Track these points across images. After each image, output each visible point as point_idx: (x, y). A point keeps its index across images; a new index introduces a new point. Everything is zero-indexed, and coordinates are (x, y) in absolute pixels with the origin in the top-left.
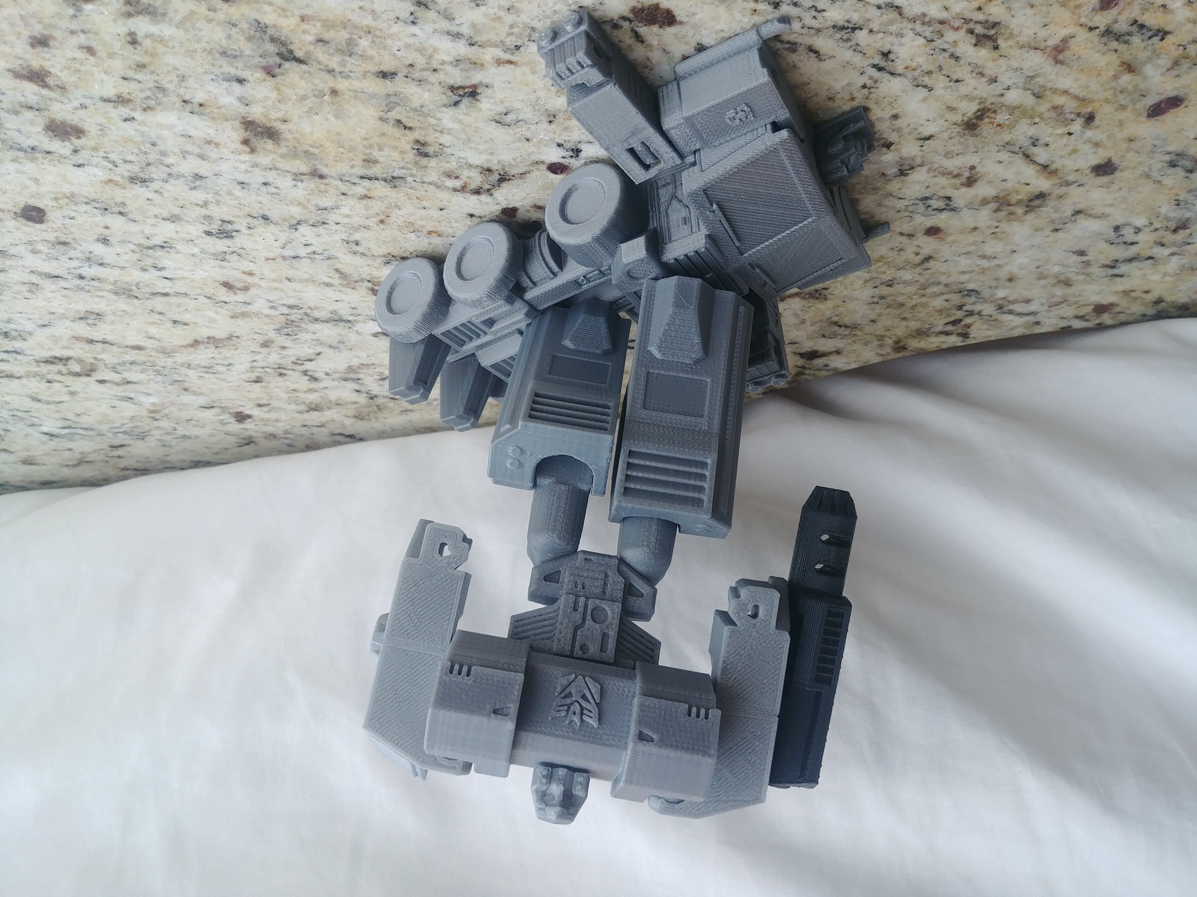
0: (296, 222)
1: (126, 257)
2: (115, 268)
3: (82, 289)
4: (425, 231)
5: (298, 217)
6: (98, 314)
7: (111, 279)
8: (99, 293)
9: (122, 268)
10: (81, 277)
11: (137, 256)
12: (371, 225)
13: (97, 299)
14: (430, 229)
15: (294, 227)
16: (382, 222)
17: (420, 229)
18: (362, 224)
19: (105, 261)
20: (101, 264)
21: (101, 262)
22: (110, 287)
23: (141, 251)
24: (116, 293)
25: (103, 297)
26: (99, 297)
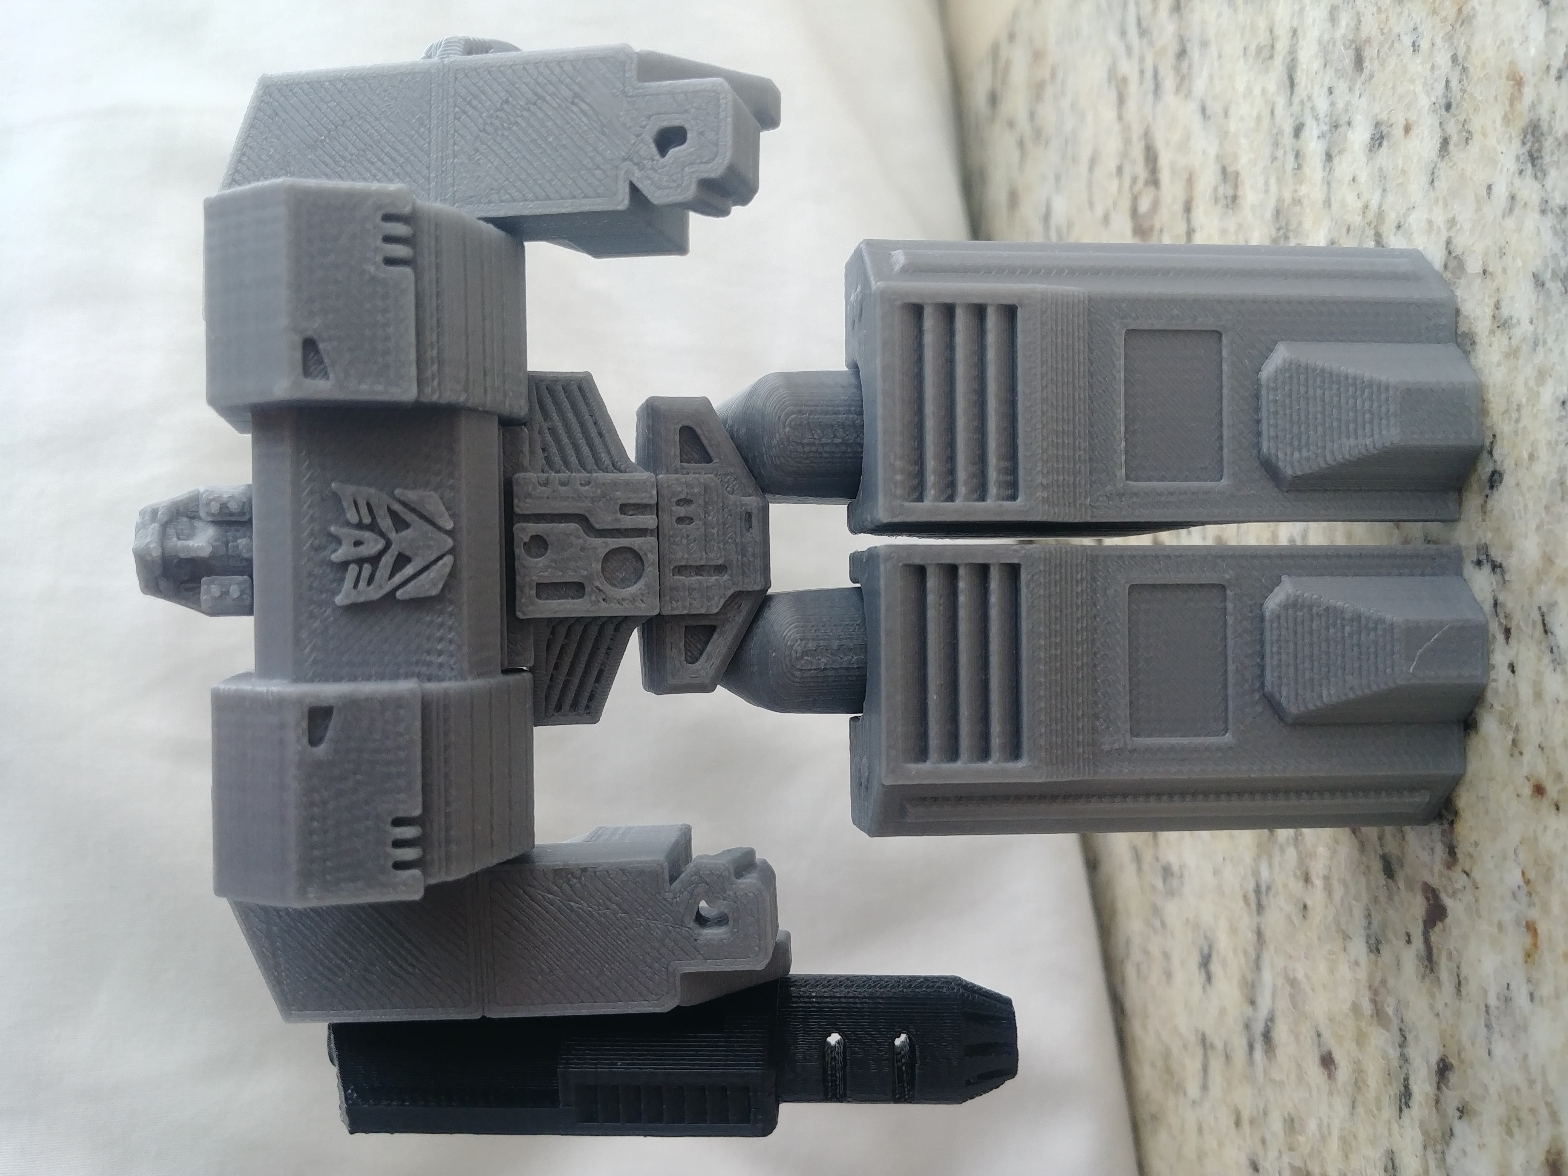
5: (1512, 563)
14: (1543, 928)
15: (1483, 558)
16: (1539, 790)
17: (1536, 899)
18: (1524, 734)
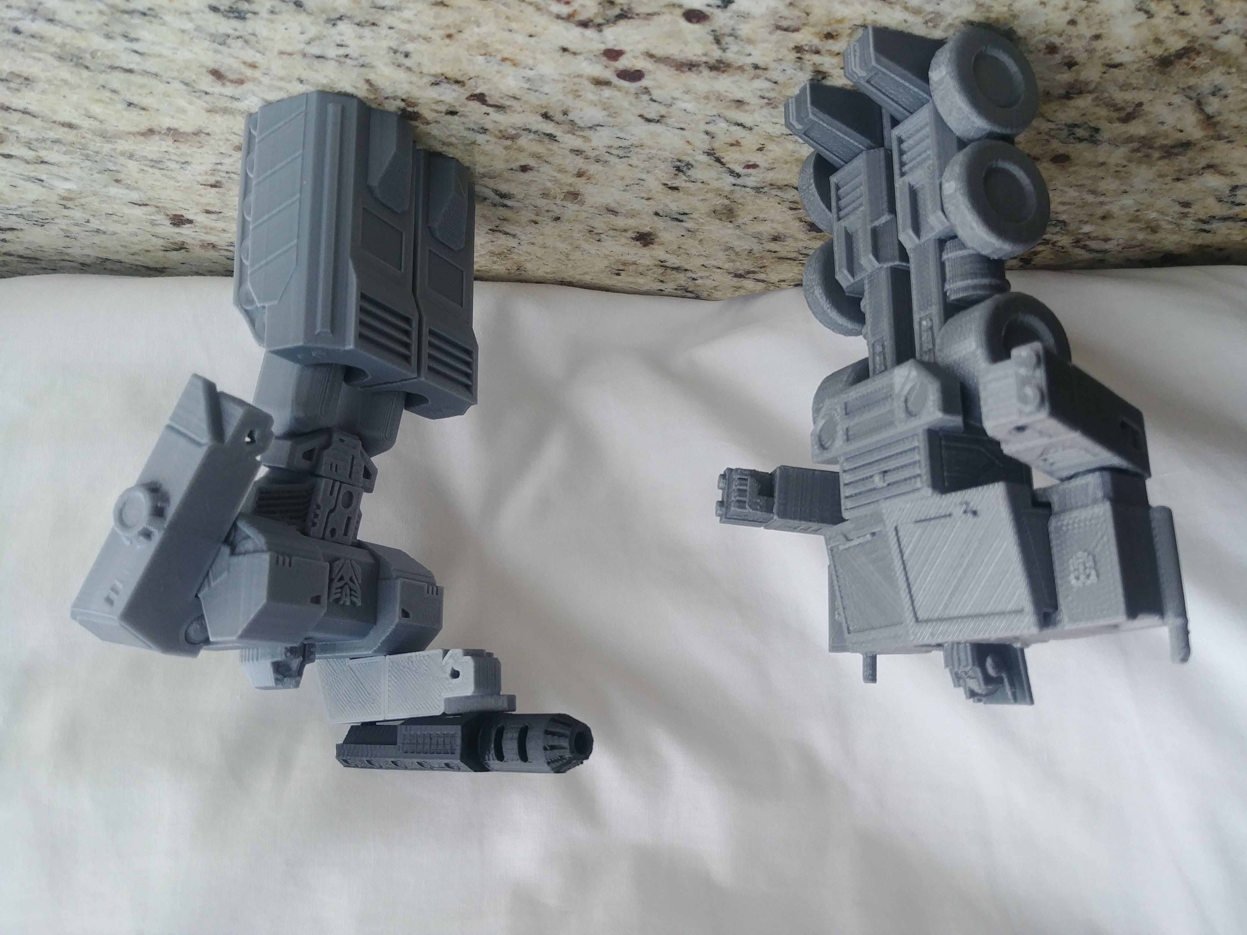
0: (338, 16)
1: (88, 18)
2: (69, 28)
3: (14, 46)
4: (499, 57)
6: (27, 79)
7: (59, 40)
8: (36, 55)
9: (79, 30)
10: (17, 31)
11: (104, 19)
12: (433, 37)
13: (30, 61)
14: (506, 55)
15: (333, 22)
16: (449, 36)
17: (494, 54)
18: (423, 34)
19: (57, 17)
20: (51, 20)
21: (51, 17)
22: (53, 49)
23: (112, 13)
24: (60, 58)
25: (40, 60)
26: (34, 58)
